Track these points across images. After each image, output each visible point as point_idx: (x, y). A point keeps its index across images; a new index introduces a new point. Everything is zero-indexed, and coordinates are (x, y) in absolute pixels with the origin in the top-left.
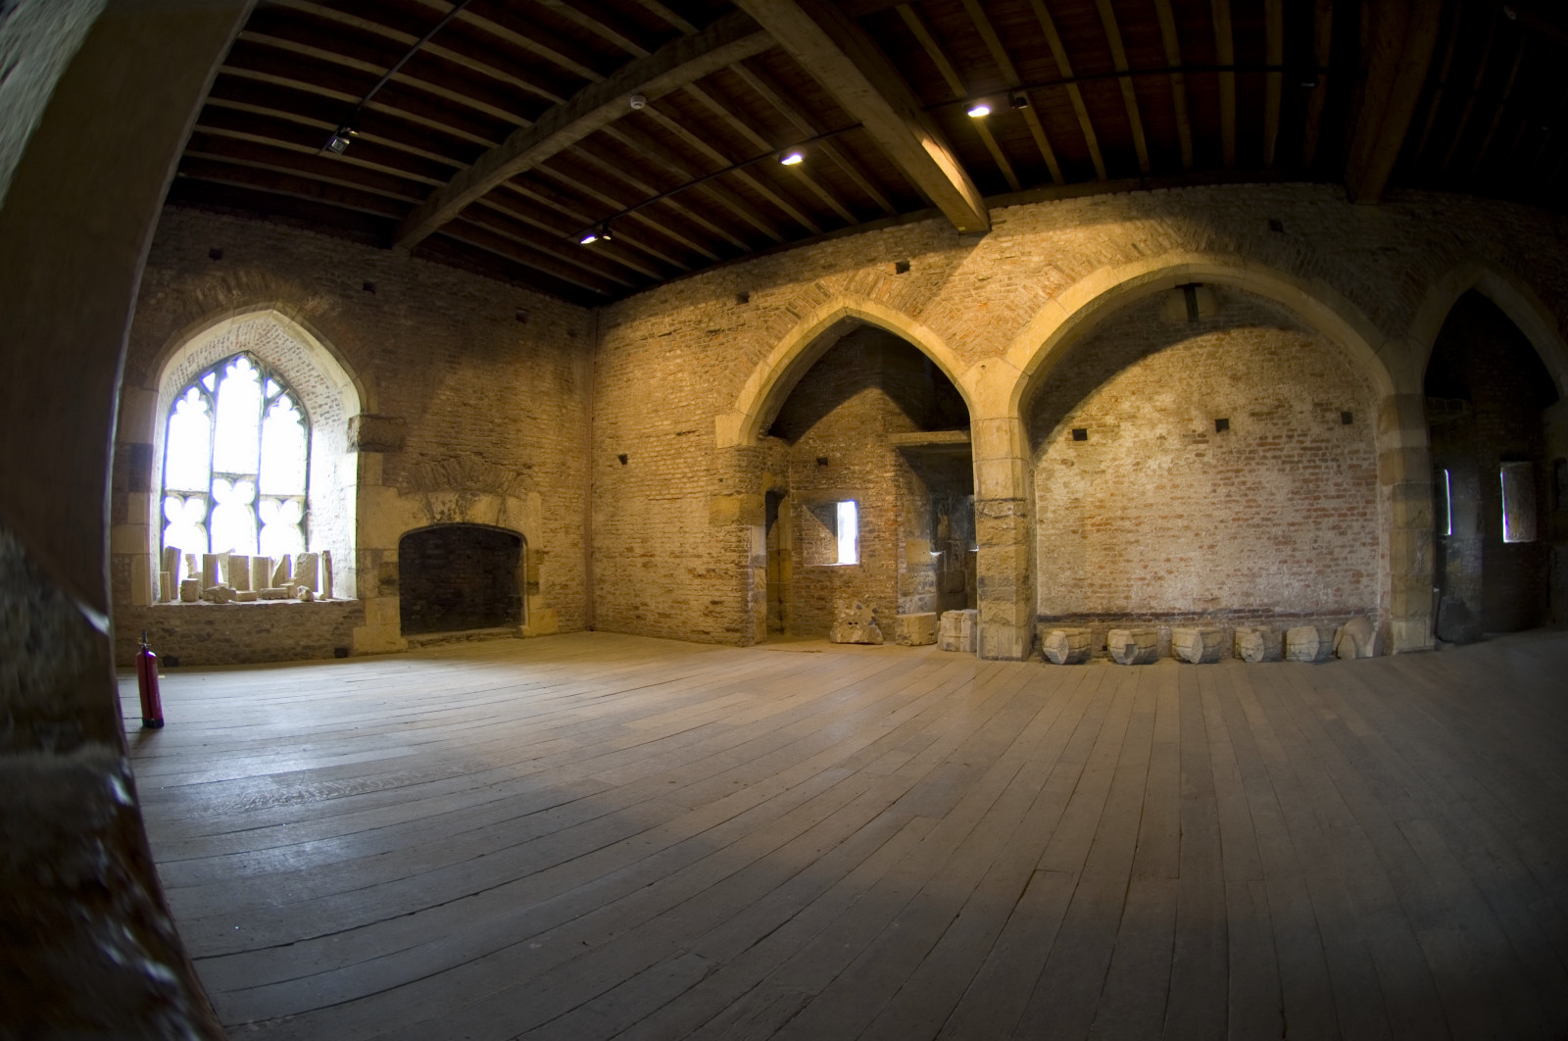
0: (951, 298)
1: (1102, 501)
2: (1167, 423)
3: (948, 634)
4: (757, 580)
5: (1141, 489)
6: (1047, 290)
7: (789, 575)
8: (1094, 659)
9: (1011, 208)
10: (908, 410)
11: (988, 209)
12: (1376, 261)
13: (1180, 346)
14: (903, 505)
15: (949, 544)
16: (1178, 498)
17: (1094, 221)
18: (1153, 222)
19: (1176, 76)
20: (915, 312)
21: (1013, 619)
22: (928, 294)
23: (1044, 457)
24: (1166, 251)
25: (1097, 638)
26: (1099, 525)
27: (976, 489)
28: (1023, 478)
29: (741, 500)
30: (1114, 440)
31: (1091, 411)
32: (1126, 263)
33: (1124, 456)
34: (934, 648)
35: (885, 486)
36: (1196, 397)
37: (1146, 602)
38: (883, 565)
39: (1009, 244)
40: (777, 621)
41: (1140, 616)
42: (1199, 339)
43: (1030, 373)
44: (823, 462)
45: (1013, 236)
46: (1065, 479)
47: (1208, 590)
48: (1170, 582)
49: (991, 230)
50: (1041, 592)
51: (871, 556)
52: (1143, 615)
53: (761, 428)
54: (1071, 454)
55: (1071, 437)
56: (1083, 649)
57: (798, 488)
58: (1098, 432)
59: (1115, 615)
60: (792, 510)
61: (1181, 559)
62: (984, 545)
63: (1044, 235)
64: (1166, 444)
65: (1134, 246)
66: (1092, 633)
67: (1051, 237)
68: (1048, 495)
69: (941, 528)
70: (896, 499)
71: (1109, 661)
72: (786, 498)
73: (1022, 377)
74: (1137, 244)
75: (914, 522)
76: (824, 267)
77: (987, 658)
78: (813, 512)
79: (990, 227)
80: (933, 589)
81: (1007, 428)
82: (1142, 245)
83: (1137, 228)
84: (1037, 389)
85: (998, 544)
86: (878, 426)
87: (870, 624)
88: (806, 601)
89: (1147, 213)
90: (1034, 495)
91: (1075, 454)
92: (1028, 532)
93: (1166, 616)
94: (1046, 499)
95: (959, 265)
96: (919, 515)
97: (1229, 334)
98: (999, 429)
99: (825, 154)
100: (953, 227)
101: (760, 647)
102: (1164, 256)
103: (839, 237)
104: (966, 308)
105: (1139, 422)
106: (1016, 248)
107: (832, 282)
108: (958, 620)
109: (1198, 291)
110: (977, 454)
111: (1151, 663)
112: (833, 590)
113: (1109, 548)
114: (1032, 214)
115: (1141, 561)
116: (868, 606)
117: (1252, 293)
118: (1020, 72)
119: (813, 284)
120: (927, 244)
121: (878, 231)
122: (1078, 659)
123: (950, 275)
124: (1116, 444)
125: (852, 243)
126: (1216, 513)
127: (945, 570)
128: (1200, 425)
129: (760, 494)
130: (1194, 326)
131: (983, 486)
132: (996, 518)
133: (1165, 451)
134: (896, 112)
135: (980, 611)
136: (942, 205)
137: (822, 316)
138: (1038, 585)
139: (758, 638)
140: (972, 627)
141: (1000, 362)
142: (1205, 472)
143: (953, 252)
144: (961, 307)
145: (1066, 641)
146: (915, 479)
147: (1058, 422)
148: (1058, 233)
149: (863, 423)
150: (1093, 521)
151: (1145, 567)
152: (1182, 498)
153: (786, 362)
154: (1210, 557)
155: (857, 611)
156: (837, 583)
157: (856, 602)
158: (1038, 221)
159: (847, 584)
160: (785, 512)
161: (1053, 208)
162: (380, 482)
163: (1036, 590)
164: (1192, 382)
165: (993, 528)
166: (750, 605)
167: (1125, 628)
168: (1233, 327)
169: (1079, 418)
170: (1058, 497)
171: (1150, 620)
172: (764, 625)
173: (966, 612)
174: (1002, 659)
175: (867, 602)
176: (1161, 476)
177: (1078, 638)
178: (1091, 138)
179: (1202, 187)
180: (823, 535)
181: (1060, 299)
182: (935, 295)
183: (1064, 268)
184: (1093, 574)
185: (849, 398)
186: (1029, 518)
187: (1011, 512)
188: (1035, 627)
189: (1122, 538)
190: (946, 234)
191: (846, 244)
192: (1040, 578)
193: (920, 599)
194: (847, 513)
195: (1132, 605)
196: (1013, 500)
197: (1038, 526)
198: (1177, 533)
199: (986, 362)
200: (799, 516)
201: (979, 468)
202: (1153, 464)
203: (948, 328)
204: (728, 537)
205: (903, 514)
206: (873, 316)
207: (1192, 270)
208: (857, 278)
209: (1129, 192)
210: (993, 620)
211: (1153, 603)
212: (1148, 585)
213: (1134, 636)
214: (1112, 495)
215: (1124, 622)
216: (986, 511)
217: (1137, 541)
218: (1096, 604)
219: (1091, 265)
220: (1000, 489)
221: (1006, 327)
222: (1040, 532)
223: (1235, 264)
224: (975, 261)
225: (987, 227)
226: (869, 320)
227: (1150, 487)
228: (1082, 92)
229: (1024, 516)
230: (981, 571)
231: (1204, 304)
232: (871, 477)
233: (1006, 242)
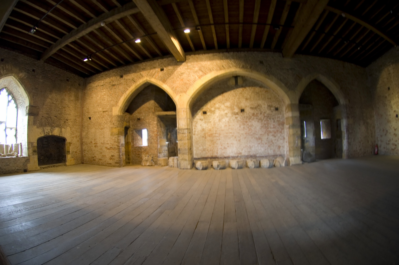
0: (174, 78)
1: (210, 129)
2: (228, 110)
3: (171, 163)
4: (123, 150)
5: (220, 126)
6: (199, 76)
7: (130, 149)
8: (209, 168)
9: (192, 55)
10: (161, 106)
11: (186, 56)
12: (288, 71)
13: (232, 91)
14: (159, 130)
15: (171, 140)
16: (230, 128)
17: (213, 60)
18: (228, 60)
19: (241, 25)
20: (164, 81)
21: (187, 159)
22: (168, 77)
23: (195, 118)
24: (231, 67)
25: (210, 163)
26: (210, 135)
27: (177, 126)
28: (190, 123)
29: (118, 129)
30: (213, 114)
31: (208, 107)
32: (220, 70)
33: (216, 118)
34: (167, 167)
35: (154, 125)
36: (236, 104)
37: (222, 154)
38: (154, 146)
40: (128, 160)
41: (221, 158)
42: (237, 89)
43: (192, 97)
44: (139, 119)
45: (191, 63)
46: (201, 124)
47: (239, 151)
48: (228, 149)
49: (186, 61)
51: (151, 143)
53: (124, 110)
54: (202, 117)
55: (202, 113)
56: (206, 166)
57: (133, 126)
58: (209, 112)
59: (214, 157)
60: (131, 132)
61: (231, 143)
62: (179, 140)
63: (199, 63)
64: (227, 115)
65: (223, 66)
66: (208, 162)
67: (201, 63)
68: (196, 128)
69: (169, 136)
70: (157, 129)
71: (213, 169)
72: (130, 128)
73: (190, 98)
74: (224, 66)
75: (162, 134)
76: (142, 69)
77: (181, 169)
78: (136, 132)
80: (167, 152)
81: (186, 111)
83: (224, 62)
84: (194, 101)
85: (183, 140)
86: (153, 110)
87: (151, 161)
88: (135, 155)
89: (227, 58)
90: (192, 128)
92: (191, 137)
93: (228, 158)
95: (177, 69)
96: (163, 133)
97: (246, 88)
98: (184, 111)
99: (146, 40)
100: (176, 60)
101: (124, 167)
102: (230, 69)
103: (147, 61)
105: (220, 110)
106: (192, 66)
107: (144, 73)
108: (173, 160)
109: (238, 78)
110: (178, 117)
111: (224, 169)
112: (142, 152)
113: (212, 141)
114: (197, 57)
115: (221, 144)
116: (150, 156)
117: (253, 78)
118: (200, 22)
119: (139, 73)
120: (169, 64)
121: (157, 60)
122: (205, 168)
123: (174, 72)
125: (150, 63)
126: (240, 132)
127: (170, 147)
128: (237, 110)
129: (123, 127)
130: (237, 86)
131: (179, 125)
132: (183, 133)
133: (227, 117)
134: (166, 30)
135: (179, 157)
136: (174, 54)
137: (141, 82)
139: (123, 165)
140: (177, 161)
141: (185, 94)
142: (238, 122)
143: (175, 66)
144: (176, 80)
145: (202, 164)
146: (162, 124)
147: (199, 109)
148: (203, 62)
149: (149, 109)
150: (208, 134)
153: (131, 93)
154: (239, 143)
155: (148, 157)
156: (143, 150)
157: (147, 155)
158: (198, 59)
159: (145, 151)
160: (129, 132)
161: (202, 56)
162: (33, 124)
163: (193, 152)
164: (235, 100)
165: (182, 136)
166: (121, 156)
167: (217, 161)
169: (205, 108)
170: (199, 128)
171: (224, 159)
172: (125, 162)
173: (175, 158)
174: (185, 169)
175: (150, 155)
176: (226, 123)
177: (205, 163)
178: (215, 39)
179: (243, 52)
180: (139, 138)
181: (202, 79)
182: (169, 77)
183: (204, 71)
184: (208, 147)
185: (146, 103)
186: (191, 133)
187: (186, 132)
188: (193, 161)
189: (215, 138)
190: (174, 62)
191: (148, 63)
192: (194, 149)
193: (164, 154)
194: (145, 132)
195: (219, 155)
196: (187, 129)
197: (193, 135)
198: (230, 137)
199: (181, 94)
200: (133, 133)
201: (178, 121)
202: (224, 120)
203: (172, 85)
204: (115, 138)
205: (159, 133)
207: (237, 72)
208: (150, 72)
209: (223, 53)
210: (182, 159)
211: (224, 154)
212: (223, 150)
213: (219, 162)
214: (213, 128)
215: (217, 159)
216: (180, 132)
217: (219, 139)
218: (209, 155)
219: (210, 71)
220: (183, 126)
221: (187, 86)
222: (194, 137)
223: (249, 71)
224: (181, 69)
225: (185, 60)
226: (152, 83)
227: (223, 126)
228: (215, 27)
229: (190, 133)
230: (179, 147)
231: (240, 81)
232: (151, 123)
233: (189, 64)
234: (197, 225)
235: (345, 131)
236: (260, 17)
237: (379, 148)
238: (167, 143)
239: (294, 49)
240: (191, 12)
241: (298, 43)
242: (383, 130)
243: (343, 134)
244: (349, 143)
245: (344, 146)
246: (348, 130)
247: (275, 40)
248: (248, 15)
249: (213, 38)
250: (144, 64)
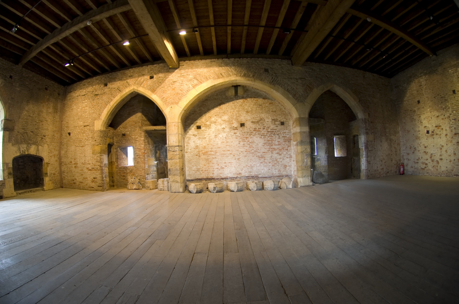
0: (164, 87)
1: (205, 146)
2: (226, 124)
3: (161, 186)
4: (106, 171)
5: (217, 143)
6: (193, 86)
7: (115, 169)
8: (204, 192)
9: (186, 61)
10: (149, 120)
11: (179, 61)
12: (297, 81)
13: (231, 103)
14: (146, 148)
15: (160, 159)
16: (228, 145)
17: (210, 66)
18: (228, 67)
19: (245, 27)
20: (153, 91)
21: (179, 181)
22: (158, 85)
23: (188, 134)
24: (230, 76)
25: (205, 185)
26: (204, 153)
27: (167, 143)
28: (181, 140)
29: (101, 146)
30: (209, 129)
31: (202, 121)
32: (218, 79)
33: (212, 133)
34: (157, 190)
35: (141, 142)
36: (235, 117)
37: (219, 175)
38: (141, 166)
39: (184, 72)
40: (112, 183)
41: (217, 179)
42: (237, 101)
43: (185, 109)
44: (124, 135)
45: (185, 70)
46: (194, 140)
47: (238, 171)
48: (226, 169)
49: (179, 68)
50: (187, 173)
51: (137, 163)
52: (218, 178)
53: (107, 124)
54: (196, 133)
55: (196, 128)
56: (201, 189)
57: (117, 143)
58: (204, 126)
59: (210, 179)
60: (115, 149)
61: (229, 163)
62: (170, 159)
63: (194, 70)
64: (225, 130)
65: (221, 74)
66: (203, 184)
67: (196, 70)
68: (189, 145)
69: (158, 155)
70: (144, 146)
71: (209, 192)
72: (113, 146)
73: (182, 110)
75: (150, 153)
76: (129, 76)
77: (173, 192)
78: (121, 150)
79: (179, 66)
80: (156, 173)
81: (177, 125)
82: (224, 74)
83: (223, 69)
84: (187, 114)
85: (174, 159)
86: (140, 124)
87: (138, 183)
88: (120, 177)
89: (227, 65)
90: (184, 144)
91: (197, 133)
92: (183, 155)
93: (226, 179)
94: (188, 146)
95: (168, 77)
96: (151, 151)
97: (247, 99)
98: (175, 125)
99: (136, 42)
100: (168, 66)
101: (108, 191)
102: (230, 77)
103: (135, 68)
104: (168, 90)
105: (217, 124)
106: (186, 73)
107: (131, 81)
108: (163, 181)
109: (239, 88)
110: (168, 133)
111: (222, 192)
112: (127, 173)
113: (207, 160)
114: (192, 64)
115: (217, 163)
116: (137, 178)
117: (256, 89)
118: (198, 23)
119: (125, 81)
120: (160, 71)
121: (147, 66)
122: (200, 192)
123: (165, 80)
124: (210, 130)
125: (138, 69)
126: (239, 150)
127: (159, 167)
128: (236, 125)
129: (106, 145)
130: (236, 97)
131: (169, 142)
132: (173, 151)
133: (225, 132)
134: (159, 31)
135: (170, 179)
136: (166, 60)
137: (127, 91)
138: (186, 171)
139: (107, 188)
140: (167, 183)
141: (176, 105)
142: (236, 138)
143: (167, 74)
144: (167, 89)
145: (195, 187)
146: (150, 140)
147: (192, 124)
148: (199, 69)
149: (136, 123)
150: (202, 152)
151: (218, 165)
152: (229, 145)
153: (115, 104)
154: (238, 162)
155: (134, 180)
156: (128, 171)
157: (134, 177)
158: (193, 66)
159: (131, 171)
160: (113, 150)
161: (198, 62)
162: (8, 141)
163: (186, 172)
164: (234, 113)
165: (172, 154)
166: (104, 178)
167: (213, 182)
168: (248, 98)
169: (199, 122)
170: (192, 145)
171: (221, 180)
172: (108, 185)
173: (166, 179)
174: (177, 192)
175: (137, 177)
176: (223, 139)
177: (199, 186)
178: (214, 43)
179: (245, 59)
180: (124, 157)
181: (196, 88)
182: (160, 86)
183: (199, 80)
184: (202, 167)
185: (132, 116)
186: (183, 151)
187: (178, 150)
188: (186, 183)
189: (211, 157)
190: (166, 68)
191: (136, 70)
192: (187, 169)
193: (152, 176)
194: (130, 150)
195: (215, 176)
196: (178, 146)
197: (186, 154)
198: (228, 155)
199: (172, 106)
200: (117, 151)
201: (168, 137)
202: (220, 136)
203: (162, 96)
204: (97, 158)
205: (147, 150)
206: (141, 91)
207: (238, 82)
208: (138, 80)
209: (223, 59)
210: (173, 181)
211: (221, 175)
212: (219, 170)
213: (216, 184)
214: (208, 144)
215: (213, 181)
216: (170, 149)
217: (216, 158)
218: (204, 176)
219: (207, 79)
220: (174, 143)
221: (179, 96)
222: (186, 155)
223: (251, 81)
224: (173, 76)
225: (178, 66)
226: (140, 92)
227: (219, 142)
228: (215, 30)
229: (181, 151)
230: (169, 167)
231: (240, 91)
232: (137, 139)
233: (183, 71)
234: (193, 257)
235: (364, 148)
236: (269, 18)
237: (405, 168)
238: (156, 162)
239: (306, 56)
240: (189, 11)
241: (312, 49)
242: (411, 148)
243: (361, 152)
244: (368, 162)
245: (362, 165)
246: (367, 147)
247: (284, 46)
248: (255, 16)
249: (212, 41)
250: (131, 71)
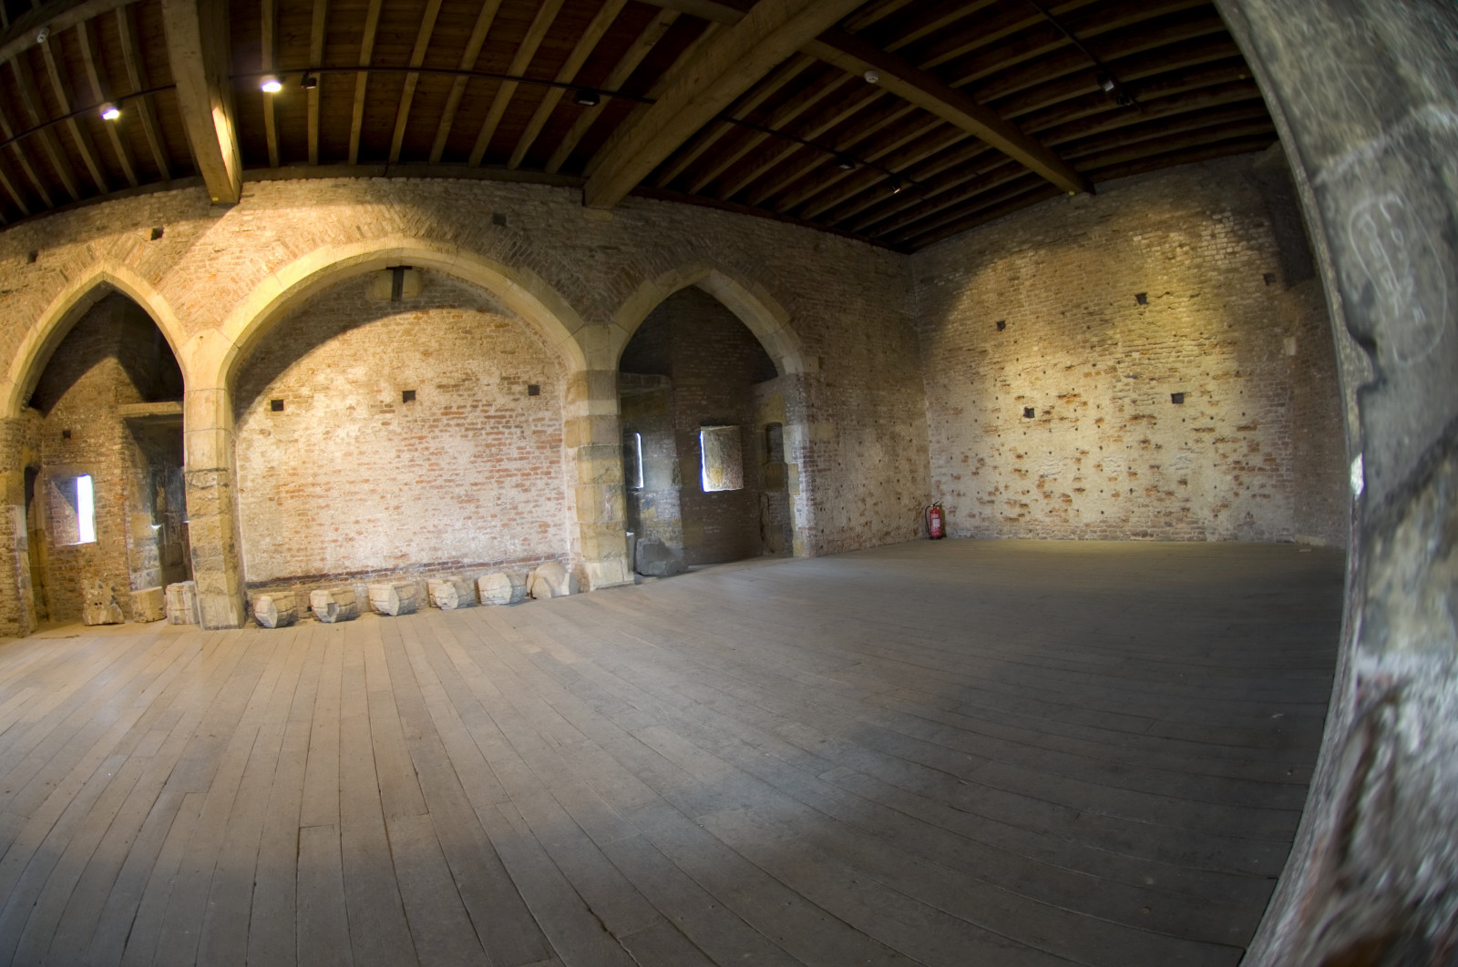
0: (188, 268)
1: (295, 469)
2: (358, 394)
3: (173, 608)
4: (23, 564)
5: (330, 456)
6: (270, 265)
7: (46, 558)
8: (303, 620)
9: (263, 183)
10: (137, 381)
11: (244, 181)
12: (593, 256)
13: (379, 323)
14: (128, 478)
15: (167, 516)
16: (365, 464)
17: (330, 202)
18: (383, 207)
19: (462, 78)
20: (156, 280)
21: (225, 588)
22: (170, 262)
23: (245, 428)
24: (386, 234)
25: (301, 600)
26: (293, 492)
27: (186, 461)
28: (226, 449)
29: (8, 477)
30: (307, 411)
31: (289, 383)
32: (346, 243)
33: (315, 425)
34: (164, 623)
35: (113, 459)
36: (387, 371)
37: (340, 563)
38: (114, 542)
39: (250, 218)
40: (43, 607)
41: (337, 576)
42: (397, 317)
43: (239, 345)
44: (67, 435)
45: (255, 210)
46: (263, 449)
47: (397, 547)
48: (360, 542)
49: (239, 202)
50: (246, 560)
51: (105, 532)
52: (340, 574)
53: (24, 399)
54: (268, 424)
55: (270, 407)
56: (290, 612)
57: (48, 464)
58: (293, 402)
59: (314, 576)
60: (44, 487)
61: (369, 521)
62: (193, 516)
63: (282, 211)
64: (355, 414)
65: (358, 228)
66: (296, 595)
67: (288, 214)
68: (247, 464)
69: (160, 501)
70: (123, 473)
71: (315, 620)
72: (40, 474)
73: (232, 349)
74: (362, 227)
75: (137, 495)
76: (98, 229)
77: (210, 628)
78: (59, 489)
79: (240, 199)
80: (157, 563)
81: (215, 399)
82: (366, 227)
83: (366, 212)
84: (244, 360)
85: (205, 515)
86: (111, 396)
87: (112, 603)
88: (61, 584)
89: (380, 198)
90: (235, 464)
91: (272, 424)
92: (230, 502)
93: (361, 574)
94: (245, 469)
95: (203, 235)
96: (141, 488)
97: (427, 313)
98: (207, 400)
99: (137, 111)
100: (209, 197)
101: (35, 636)
102: (383, 239)
103: (117, 198)
104: (198, 278)
105: (331, 393)
106: (254, 222)
107: (100, 245)
108: (180, 593)
109: (407, 273)
110: (188, 425)
111: (353, 619)
112: (79, 570)
113: (302, 514)
114: (279, 191)
115: (332, 524)
116: (107, 585)
117: (458, 278)
118: (326, 54)
119: (85, 246)
120: (182, 212)
121: (149, 195)
122: (288, 621)
123: (193, 245)
124: (309, 414)
125: (126, 206)
126: (399, 477)
127: (165, 543)
128: (389, 395)
129: (20, 471)
130: (397, 303)
131: (192, 457)
132: (203, 488)
133: (354, 420)
134: (206, 77)
135: (197, 583)
136: (207, 175)
137: (84, 280)
138: (243, 552)
139: (32, 627)
140: (192, 598)
141: (216, 333)
142: (390, 440)
143: (201, 222)
144: (194, 277)
145: (274, 606)
146: (138, 452)
147: (259, 393)
148: (295, 210)
149: (99, 393)
150: (287, 488)
151: (337, 530)
152: (368, 464)
153: (50, 327)
154: (396, 517)
155: (100, 591)
156: (82, 562)
157: (97, 582)
158: (281, 198)
159: (89, 562)
160: (40, 490)
161: (298, 186)
163: (242, 558)
164: (385, 357)
165: (200, 499)
166: (21, 591)
167: (325, 588)
168: (433, 307)
169: (278, 389)
170: (255, 466)
171: (347, 579)
172: (34, 612)
173: (186, 584)
174: (222, 628)
176: (349, 444)
177: (284, 601)
178: (357, 124)
179: (440, 180)
180: (67, 513)
181: (279, 274)
182: (176, 264)
183: (290, 245)
184: (290, 539)
185: (91, 367)
186: (231, 487)
187: (215, 482)
188: (245, 594)
189: (313, 503)
190: (201, 204)
191: (119, 206)
192: (245, 546)
193: (148, 575)
194: (84, 486)
195: (329, 567)
196: (217, 470)
197: (239, 495)
198: (364, 497)
199: (203, 333)
200: (49, 494)
201: (189, 439)
202: (341, 433)
203: (180, 297)
205: (128, 487)
206: (122, 282)
207: (405, 254)
208: (119, 243)
209: (371, 178)
210: (208, 591)
211: (347, 563)
212: (341, 546)
213: (333, 595)
214: (304, 462)
215: (323, 583)
216: (194, 482)
217: (328, 506)
218: (295, 568)
219: (314, 243)
220: (205, 460)
221: (227, 299)
222: (241, 500)
223: (448, 252)
224: (216, 233)
225: (237, 199)
226: (118, 285)
227: (338, 454)
228: (370, 81)
229: (226, 485)
230: (193, 542)
231: (410, 285)
232: (103, 450)
233: (248, 216)
234: (298, 843)
235: (800, 462)
236: (541, 53)
237: (949, 518)
238: (156, 527)
239: (635, 177)
240: (311, 12)
241: (655, 158)
242: (966, 459)
243: (791, 474)
244: (817, 505)
245: (797, 514)
246: (810, 460)
247: (569, 143)
248: (501, 44)
249: (350, 118)
250: (101, 212)
